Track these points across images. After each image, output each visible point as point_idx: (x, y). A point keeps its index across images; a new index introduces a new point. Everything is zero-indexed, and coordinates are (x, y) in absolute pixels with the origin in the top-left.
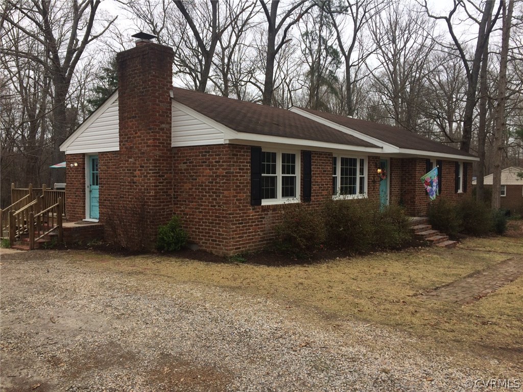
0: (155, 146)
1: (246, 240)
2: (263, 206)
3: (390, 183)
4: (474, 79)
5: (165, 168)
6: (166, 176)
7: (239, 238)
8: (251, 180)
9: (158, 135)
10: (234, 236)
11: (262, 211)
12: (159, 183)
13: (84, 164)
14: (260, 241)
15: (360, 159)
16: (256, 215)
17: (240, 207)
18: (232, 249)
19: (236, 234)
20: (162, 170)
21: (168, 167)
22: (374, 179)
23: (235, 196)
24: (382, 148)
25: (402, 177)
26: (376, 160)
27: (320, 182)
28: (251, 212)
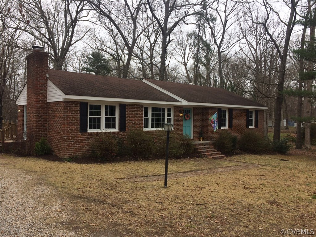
0: (36, 102)
1: (77, 150)
2: (89, 133)
3: (193, 122)
4: (284, 59)
5: (43, 113)
6: (43, 117)
7: (71, 149)
8: (80, 119)
9: (38, 96)
10: (68, 148)
11: (88, 135)
12: (39, 120)
13: (24, 110)
14: (86, 151)
15: (168, 109)
16: (84, 137)
17: (72, 133)
18: (66, 155)
19: (69, 147)
20: (41, 114)
21: (44, 112)
22: (178, 119)
23: (68, 127)
24: (181, 102)
25: (202, 118)
26: (179, 109)
27: (133, 121)
28: (80, 136)
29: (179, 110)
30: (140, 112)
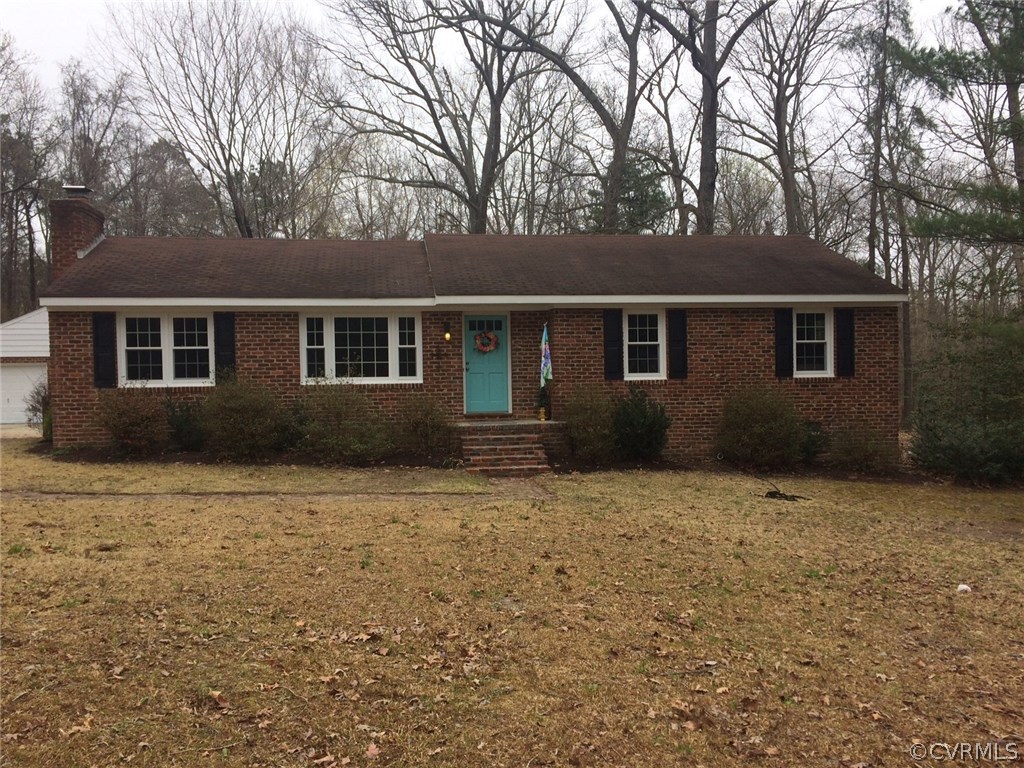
1: (88, 430)
3: (512, 358)
7: (73, 426)
8: (95, 354)
15: (402, 318)
17: (74, 388)
22: (438, 350)
23: (62, 375)
27: (263, 357)
29: (445, 323)
30: (287, 332)
